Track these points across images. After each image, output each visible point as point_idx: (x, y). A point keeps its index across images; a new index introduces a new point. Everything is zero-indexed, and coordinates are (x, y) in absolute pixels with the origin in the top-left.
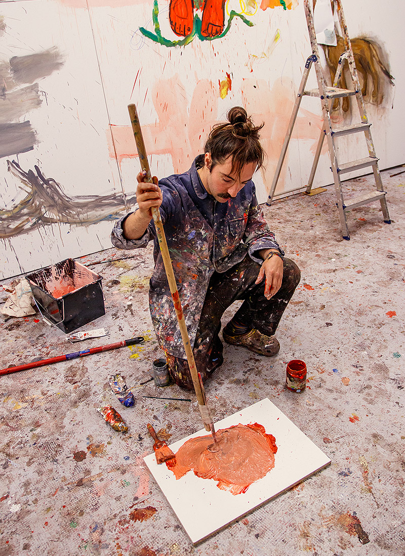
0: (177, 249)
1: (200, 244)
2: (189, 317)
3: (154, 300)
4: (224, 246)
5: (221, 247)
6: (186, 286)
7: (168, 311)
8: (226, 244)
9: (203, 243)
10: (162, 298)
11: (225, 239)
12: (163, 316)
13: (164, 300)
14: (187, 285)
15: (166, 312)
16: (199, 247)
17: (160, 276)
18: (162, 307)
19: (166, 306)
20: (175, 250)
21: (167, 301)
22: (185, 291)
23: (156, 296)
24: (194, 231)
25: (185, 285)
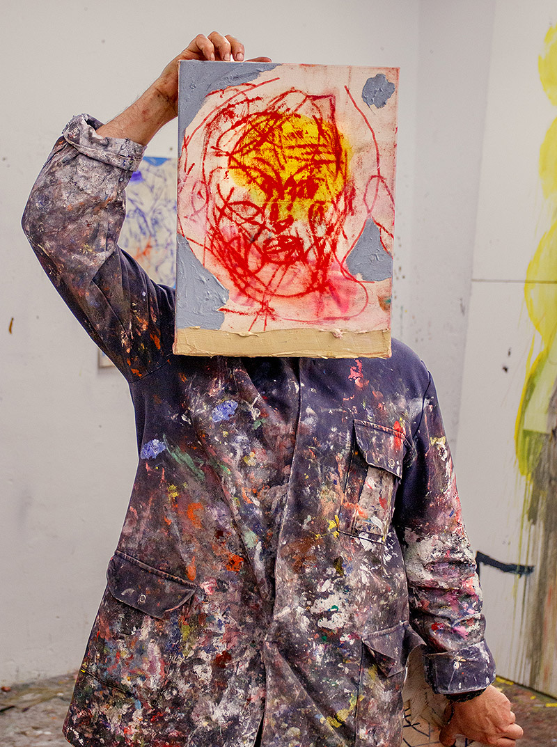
0: (192, 454)
1: (242, 444)
2: (232, 693)
3: (118, 628)
4: (328, 484)
5: (319, 484)
6: (207, 591)
7: (159, 665)
8: (335, 482)
9: (250, 444)
10: (139, 626)
11: (336, 465)
12: (144, 678)
13: (145, 633)
14: (211, 589)
15: (152, 669)
16: (239, 453)
17: (143, 542)
18: (141, 651)
19: (154, 649)
20: (187, 458)
21: (152, 635)
22: (206, 606)
23: (122, 616)
24: (234, 404)
25: (206, 586)
